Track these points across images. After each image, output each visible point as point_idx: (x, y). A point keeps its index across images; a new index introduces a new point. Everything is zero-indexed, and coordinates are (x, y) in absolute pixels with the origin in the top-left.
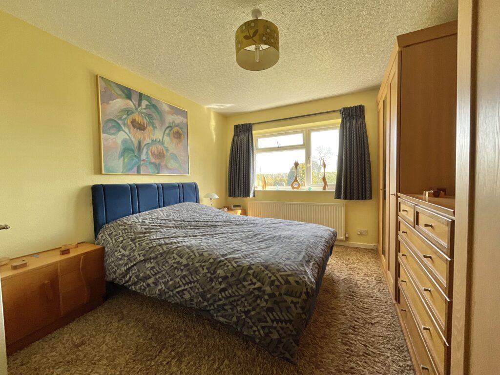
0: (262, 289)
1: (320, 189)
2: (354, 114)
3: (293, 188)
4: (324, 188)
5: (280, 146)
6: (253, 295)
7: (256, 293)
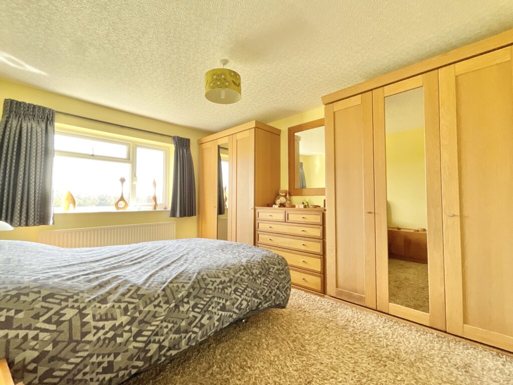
0: (223, 281)
1: (151, 209)
2: (185, 145)
3: (118, 208)
4: (155, 208)
5: (95, 154)
6: (220, 290)
7: (221, 286)
